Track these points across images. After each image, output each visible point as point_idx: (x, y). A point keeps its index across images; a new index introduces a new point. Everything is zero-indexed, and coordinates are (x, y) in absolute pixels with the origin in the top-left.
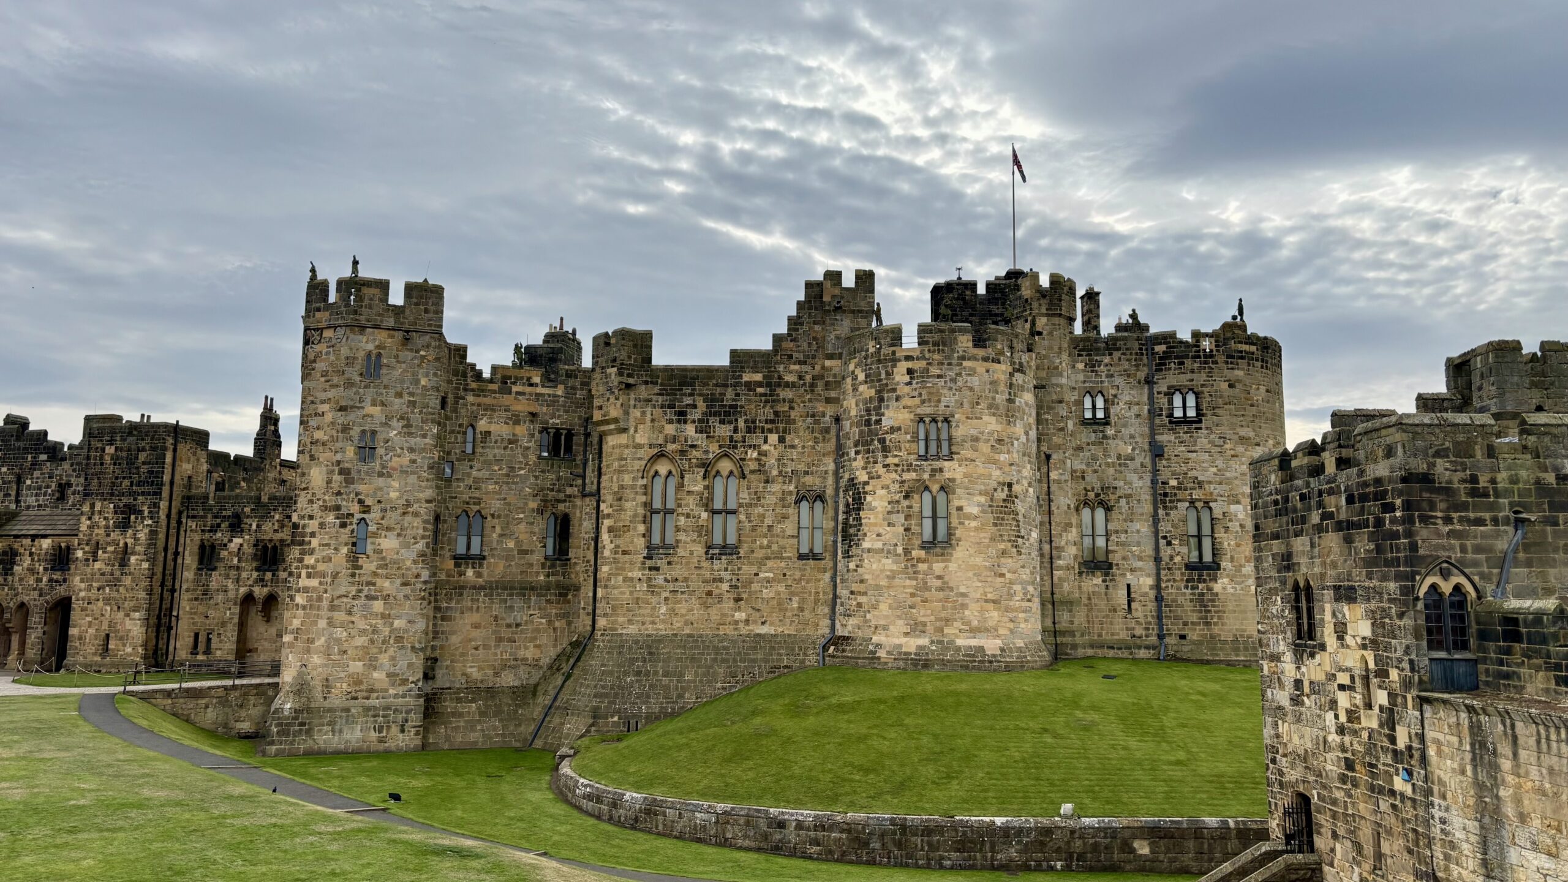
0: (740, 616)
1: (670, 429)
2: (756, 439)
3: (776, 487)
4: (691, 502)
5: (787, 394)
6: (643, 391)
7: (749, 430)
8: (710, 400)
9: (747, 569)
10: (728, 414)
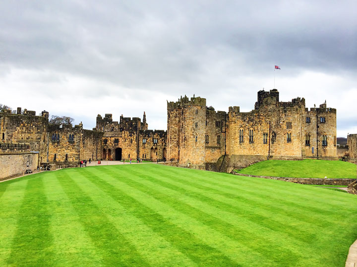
0: (255, 152)
1: (243, 123)
2: (256, 125)
3: (260, 132)
4: (246, 134)
5: (261, 117)
6: (239, 116)
7: (256, 123)
8: (249, 118)
9: (255, 145)
10: (252, 120)
